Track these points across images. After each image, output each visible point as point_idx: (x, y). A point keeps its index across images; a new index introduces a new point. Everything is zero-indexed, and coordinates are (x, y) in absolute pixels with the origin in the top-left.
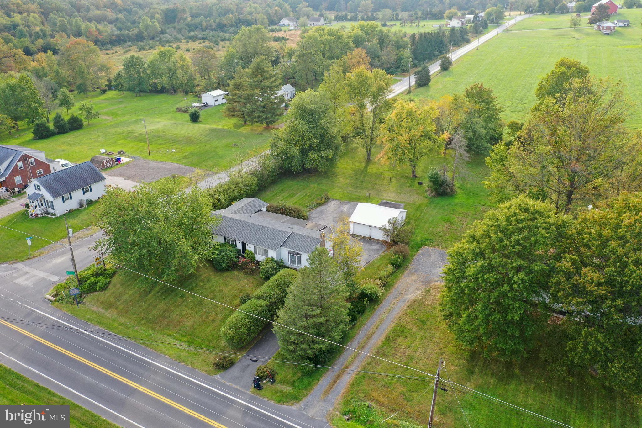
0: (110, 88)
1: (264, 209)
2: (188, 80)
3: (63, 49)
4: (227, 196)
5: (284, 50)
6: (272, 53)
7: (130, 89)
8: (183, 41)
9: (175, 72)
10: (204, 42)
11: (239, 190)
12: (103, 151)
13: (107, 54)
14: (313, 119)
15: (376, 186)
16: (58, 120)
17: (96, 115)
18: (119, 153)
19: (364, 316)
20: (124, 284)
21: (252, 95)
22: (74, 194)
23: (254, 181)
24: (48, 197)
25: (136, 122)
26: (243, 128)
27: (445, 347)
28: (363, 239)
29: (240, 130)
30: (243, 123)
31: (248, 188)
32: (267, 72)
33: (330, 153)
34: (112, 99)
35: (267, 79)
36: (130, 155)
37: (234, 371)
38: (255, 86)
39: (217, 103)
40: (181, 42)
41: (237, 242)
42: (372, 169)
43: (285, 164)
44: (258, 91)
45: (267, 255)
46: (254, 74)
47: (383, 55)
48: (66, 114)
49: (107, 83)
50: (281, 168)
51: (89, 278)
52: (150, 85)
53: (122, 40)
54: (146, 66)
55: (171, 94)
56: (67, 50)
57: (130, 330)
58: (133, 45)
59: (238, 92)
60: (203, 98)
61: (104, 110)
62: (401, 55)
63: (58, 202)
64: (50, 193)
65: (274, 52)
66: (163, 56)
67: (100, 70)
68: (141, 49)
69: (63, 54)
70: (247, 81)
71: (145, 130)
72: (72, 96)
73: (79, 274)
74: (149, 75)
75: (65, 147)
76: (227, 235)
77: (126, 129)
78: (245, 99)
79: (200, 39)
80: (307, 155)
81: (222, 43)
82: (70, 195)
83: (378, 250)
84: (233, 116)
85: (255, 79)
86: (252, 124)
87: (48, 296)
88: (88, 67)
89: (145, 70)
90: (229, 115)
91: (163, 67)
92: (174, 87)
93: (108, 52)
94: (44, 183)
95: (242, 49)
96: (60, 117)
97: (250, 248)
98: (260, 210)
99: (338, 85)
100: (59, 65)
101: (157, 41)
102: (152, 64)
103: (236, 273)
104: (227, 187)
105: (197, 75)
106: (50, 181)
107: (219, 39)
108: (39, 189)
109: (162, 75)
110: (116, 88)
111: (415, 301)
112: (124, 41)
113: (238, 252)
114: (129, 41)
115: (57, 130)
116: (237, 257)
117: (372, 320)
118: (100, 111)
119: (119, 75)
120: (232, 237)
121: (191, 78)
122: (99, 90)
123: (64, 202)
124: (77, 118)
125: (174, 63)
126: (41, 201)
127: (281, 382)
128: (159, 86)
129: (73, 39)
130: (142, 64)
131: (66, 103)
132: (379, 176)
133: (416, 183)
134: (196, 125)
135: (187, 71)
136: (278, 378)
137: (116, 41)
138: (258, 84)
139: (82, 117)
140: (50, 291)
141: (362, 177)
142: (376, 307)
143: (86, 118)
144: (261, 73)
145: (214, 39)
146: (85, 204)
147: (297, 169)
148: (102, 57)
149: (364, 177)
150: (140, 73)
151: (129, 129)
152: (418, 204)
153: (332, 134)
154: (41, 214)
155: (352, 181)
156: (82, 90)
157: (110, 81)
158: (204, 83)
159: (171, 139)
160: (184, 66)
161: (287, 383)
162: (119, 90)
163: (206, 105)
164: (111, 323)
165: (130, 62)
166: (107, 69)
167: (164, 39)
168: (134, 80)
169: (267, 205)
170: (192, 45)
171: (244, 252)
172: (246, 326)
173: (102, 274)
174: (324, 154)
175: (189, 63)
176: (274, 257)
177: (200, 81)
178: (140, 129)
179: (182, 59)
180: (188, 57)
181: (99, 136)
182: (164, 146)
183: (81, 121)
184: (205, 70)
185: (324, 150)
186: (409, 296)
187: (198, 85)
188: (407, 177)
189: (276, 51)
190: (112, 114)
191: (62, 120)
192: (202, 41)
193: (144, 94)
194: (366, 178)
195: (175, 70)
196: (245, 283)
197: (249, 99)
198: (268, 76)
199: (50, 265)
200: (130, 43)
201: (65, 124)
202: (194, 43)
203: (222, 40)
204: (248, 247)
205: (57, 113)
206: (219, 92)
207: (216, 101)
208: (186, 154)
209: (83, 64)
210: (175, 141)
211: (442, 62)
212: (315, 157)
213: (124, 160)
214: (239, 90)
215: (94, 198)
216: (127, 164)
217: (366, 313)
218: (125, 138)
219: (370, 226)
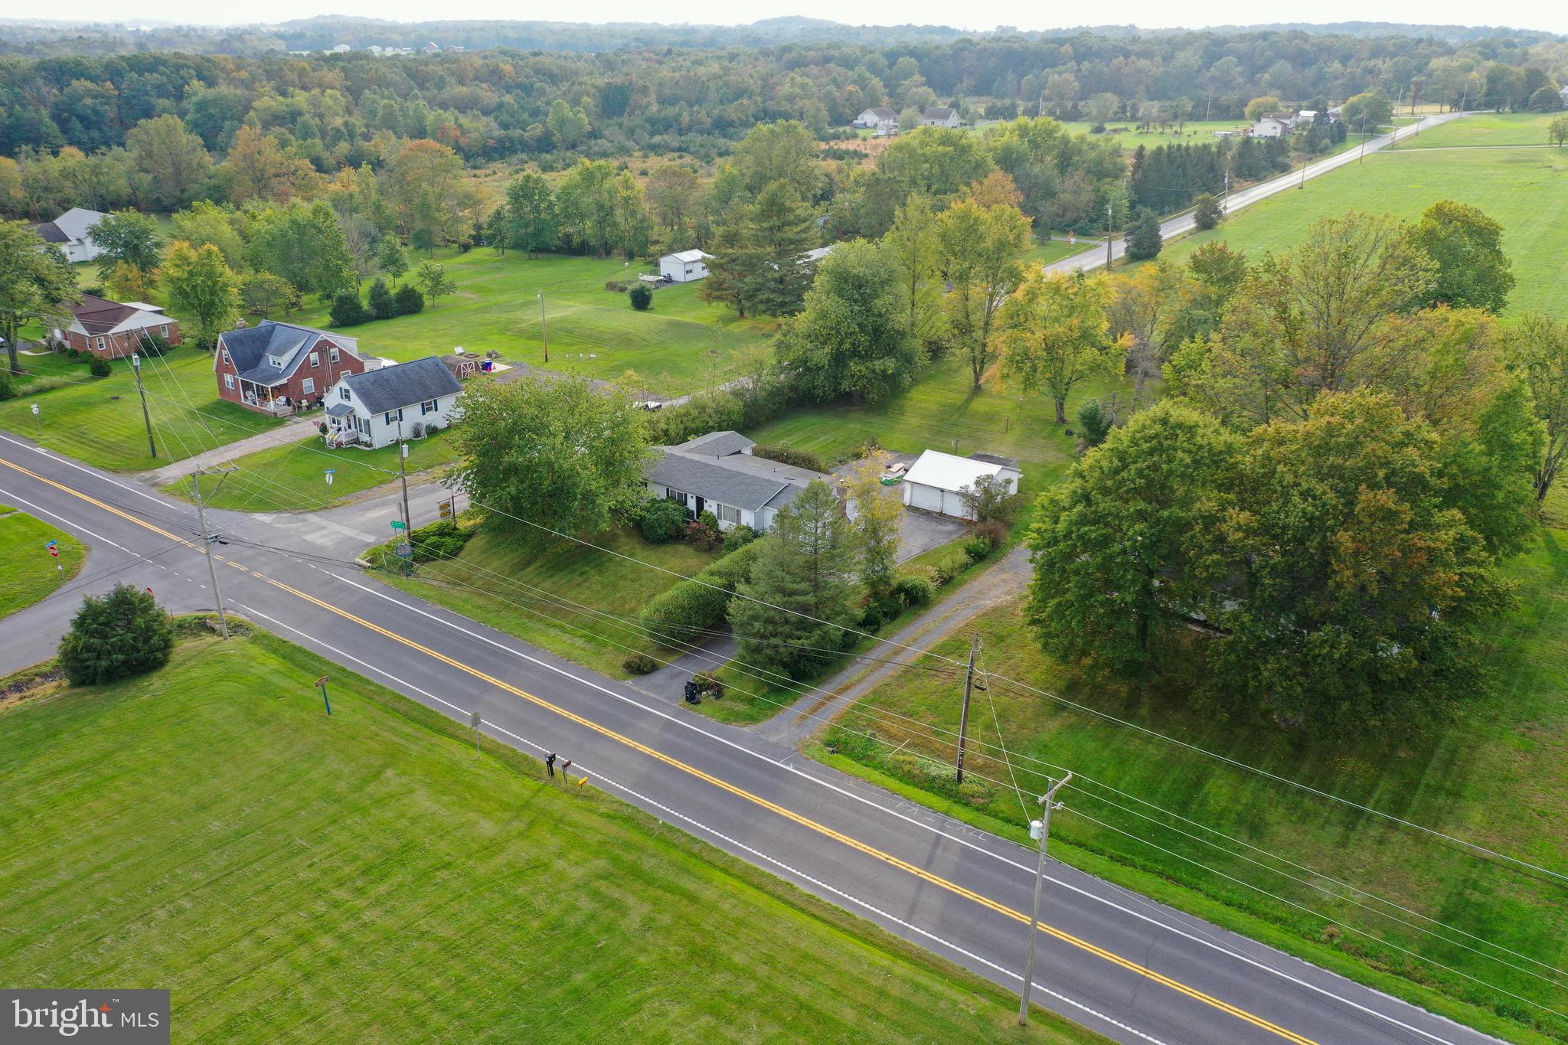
0: (478, 241)
1: (748, 451)
2: (636, 229)
3: (392, 160)
4: (681, 426)
5: (848, 176)
6: (816, 178)
7: (517, 246)
8: (636, 154)
9: (611, 212)
10: (681, 157)
11: (706, 418)
12: (459, 350)
13: (475, 176)
14: (862, 295)
15: (979, 434)
16: (378, 292)
17: (450, 288)
18: (489, 355)
19: (895, 623)
20: (485, 551)
21: (759, 258)
22: (406, 412)
23: (737, 405)
24: (362, 411)
25: (526, 304)
26: (734, 324)
27: (1027, 672)
28: (927, 514)
29: (729, 328)
30: (737, 313)
31: (724, 417)
32: (791, 210)
33: (890, 364)
34: (481, 262)
35: (790, 224)
36: (509, 360)
37: (657, 678)
38: (765, 237)
39: (690, 277)
40: (631, 156)
41: (689, 497)
42: (980, 405)
43: (803, 383)
44: (769, 249)
45: (738, 521)
46: (765, 215)
47: (1064, 191)
48: (393, 285)
49: (473, 233)
50: (793, 388)
51: (428, 537)
52: (559, 238)
53: (508, 149)
54: (553, 198)
55: (600, 257)
56: (401, 163)
57: (491, 615)
58: (531, 159)
59: (730, 251)
60: (662, 265)
61: (465, 283)
62: (1106, 192)
63: (378, 422)
64: (366, 405)
65: (823, 178)
66: (588, 177)
67: (462, 204)
68: (547, 168)
69: (391, 171)
70: (748, 229)
71: (541, 319)
72: (406, 253)
73: (412, 530)
74: (557, 215)
75: (388, 342)
76: (670, 484)
77: (504, 316)
78: (743, 265)
79: (673, 150)
80: (846, 366)
81: (719, 161)
82: (400, 411)
83: (951, 533)
84: (720, 298)
85: (765, 225)
86: (754, 316)
87: (358, 560)
88: (440, 197)
89: (551, 206)
90: (709, 295)
91: (587, 201)
92: (606, 243)
93: (477, 172)
94: (357, 386)
95: (754, 168)
96: (382, 286)
97: (710, 507)
98: (739, 452)
99: (921, 235)
100: (381, 192)
101: (581, 152)
102: (566, 192)
103: (681, 548)
104: (683, 411)
105: (656, 219)
106: (368, 384)
107: (713, 152)
108: (348, 397)
109: (583, 217)
110: (490, 240)
111: (995, 609)
112: (513, 150)
113: (689, 513)
114: (523, 151)
115: (374, 312)
116: (684, 521)
117: (908, 630)
118: (457, 284)
119: (498, 216)
120: (679, 488)
121: (643, 227)
122: (456, 245)
123: (388, 423)
124: (413, 291)
125: (609, 193)
126: (349, 420)
127: (732, 699)
128: (577, 240)
129: (408, 143)
130: (545, 193)
131: (393, 263)
132: (990, 417)
133: (1061, 431)
134: (641, 314)
135: (634, 211)
136: (727, 693)
137: (495, 150)
138: (769, 236)
139: (421, 289)
140: (362, 555)
141: (956, 416)
142: (922, 612)
143: (429, 293)
144: (779, 212)
145: (702, 151)
146: (423, 432)
147: (824, 392)
148: (466, 182)
149: (959, 417)
150: (539, 212)
151: (512, 316)
152: (1052, 466)
153: (896, 327)
154: (347, 443)
155: (933, 423)
156: (423, 242)
157: (478, 227)
158: (667, 236)
159: (589, 336)
160: (630, 199)
161: (742, 701)
162: (497, 247)
163: (669, 280)
164: (461, 603)
165: (522, 188)
166: (475, 203)
167: (596, 149)
168: (527, 225)
169: (754, 445)
170: (655, 163)
171: (699, 515)
172: (684, 609)
173: (449, 534)
174: (878, 365)
175: (641, 195)
176: (752, 525)
177: (659, 232)
178: (532, 317)
179: (627, 186)
180: (640, 184)
181: (453, 326)
182: (575, 348)
183: (420, 297)
184: (673, 212)
185: (879, 358)
186: (988, 602)
187: (657, 242)
188: (1047, 422)
189: (827, 175)
190: (481, 290)
191: (386, 293)
192: (676, 155)
193: (546, 255)
194: (962, 419)
195: (611, 208)
196: (695, 564)
197: (751, 264)
198: (791, 217)
199: (362, 519)
200: (524, 156)
201: (390, 301)
202: (659, 158)
203: (721, 155)
204: (706, 507)
205: (378, 280)
206: (697, 254)
207: (688, 272)
208: (617, 363)
209: (430, 190)
210: (596, 339)
211: (1200, 210)
212: (860, 371)
213: (498, 367)
214: (733, 247)
215: (442, 424)
216: (502, 374)
217: (900, 620)
218: (502, 331)
219: (942, 491)
